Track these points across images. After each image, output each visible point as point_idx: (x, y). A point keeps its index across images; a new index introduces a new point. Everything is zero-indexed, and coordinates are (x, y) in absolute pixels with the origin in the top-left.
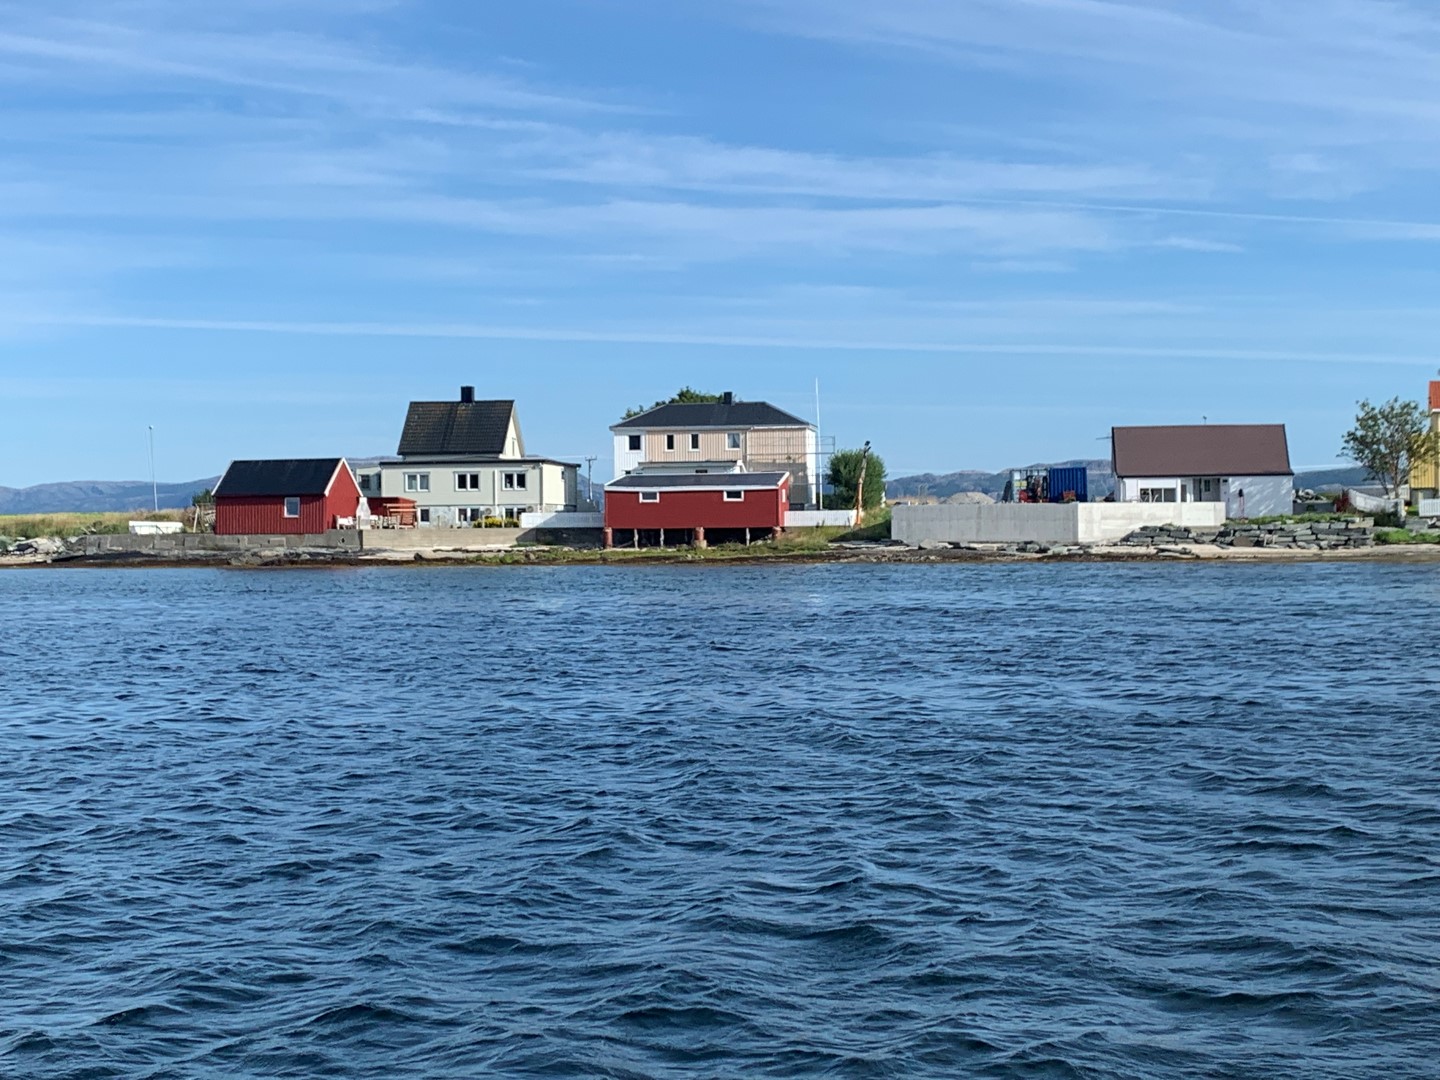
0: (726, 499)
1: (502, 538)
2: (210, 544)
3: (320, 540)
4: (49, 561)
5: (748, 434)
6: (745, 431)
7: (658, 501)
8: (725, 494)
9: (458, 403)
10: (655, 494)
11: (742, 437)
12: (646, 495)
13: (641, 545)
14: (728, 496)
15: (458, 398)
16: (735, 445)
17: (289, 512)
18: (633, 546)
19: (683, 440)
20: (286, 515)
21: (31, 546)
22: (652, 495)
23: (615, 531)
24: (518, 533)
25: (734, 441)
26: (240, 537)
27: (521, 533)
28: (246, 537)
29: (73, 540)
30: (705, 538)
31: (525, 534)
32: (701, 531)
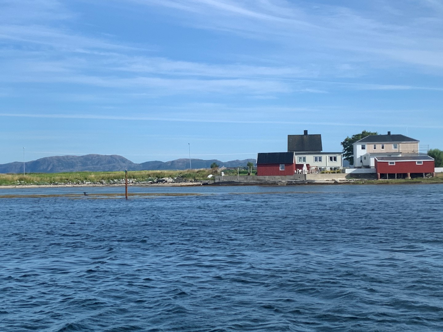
0: (417, 164)
1: (341, 176)
2: (255, 178)
3: (292, 177)
4: (201, 184)
5: (400, 144)
6: (399, 143)
7: (395, 165)
8: (417, 162)
9: (303, 135)
10: (394, 162)
11: (398, 145)
12: (391, 163)
13: (389, 179)
14: (418, 163)
15: (303, 134)
16: (395, 147)
17: (281, 169)
18: (386, 179)
19: (379, 146)
20: (280, 170)
21: (164, 180)
22: (393, 163)
23: (380, 174)
24: (345, 175)
25: (395, 146)
26: (266, 176)
27: (346, 175)
28: (267, 176)
29: (176, 178)
30: (410, 176)
31: (348, 175)
32: (409, 174)
